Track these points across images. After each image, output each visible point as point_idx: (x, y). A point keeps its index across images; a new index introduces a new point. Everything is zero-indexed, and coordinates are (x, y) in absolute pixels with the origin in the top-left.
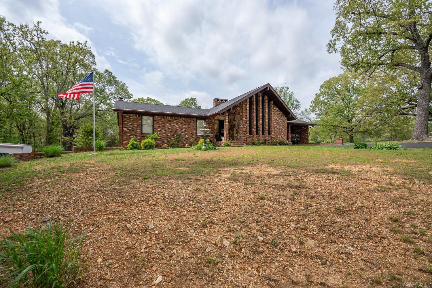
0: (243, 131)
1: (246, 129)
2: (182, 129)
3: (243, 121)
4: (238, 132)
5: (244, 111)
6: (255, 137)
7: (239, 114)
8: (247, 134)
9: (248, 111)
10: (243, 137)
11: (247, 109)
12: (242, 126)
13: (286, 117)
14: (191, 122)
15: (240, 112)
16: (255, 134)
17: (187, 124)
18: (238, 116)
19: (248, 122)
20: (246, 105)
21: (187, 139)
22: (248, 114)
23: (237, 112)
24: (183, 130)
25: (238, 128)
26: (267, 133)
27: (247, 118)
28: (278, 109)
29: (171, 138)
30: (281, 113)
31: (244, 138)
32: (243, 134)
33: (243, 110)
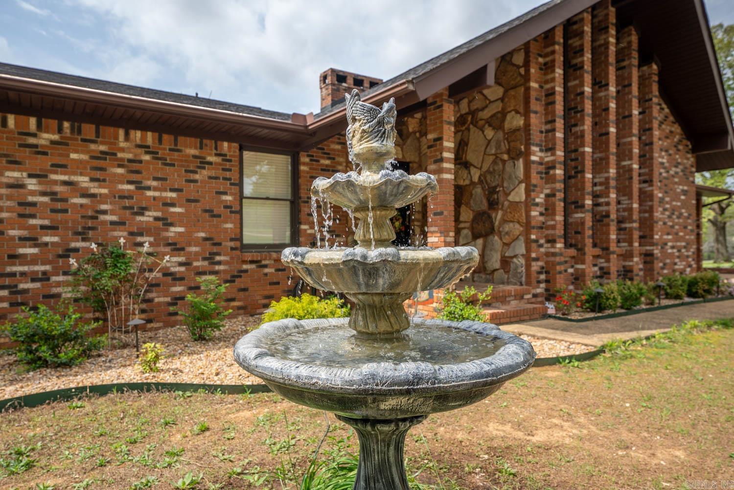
0: (528, 227)
1: (549, 211)
2: (142, 211)
3: (528, 164)
4: (491, 231)
5: (535, 106)
6: (589, 258)
7: (497, 122)
8: (552, 241)
9: (559, 107)
10: (529, 260)
11: (551, 93)
12: (519, 194)
13: (694, 151)
14: (204, 164)
15: (504, 114)
16: (589, 242)
17: (176, 176)
18: (489, 133)
19: (559, 172)
20: (548, 68)
21: (177, 279)
22: (560, 124)
23: (485, 114)
24: (148, 218)
25: (493, 204)
26: (636, 235)
27: (551, 149)
28: (667, 110)
29: (45, 277)
30: (677, 129)
31: (536, 266)
32: (528, 242)
33: (533, 100)
